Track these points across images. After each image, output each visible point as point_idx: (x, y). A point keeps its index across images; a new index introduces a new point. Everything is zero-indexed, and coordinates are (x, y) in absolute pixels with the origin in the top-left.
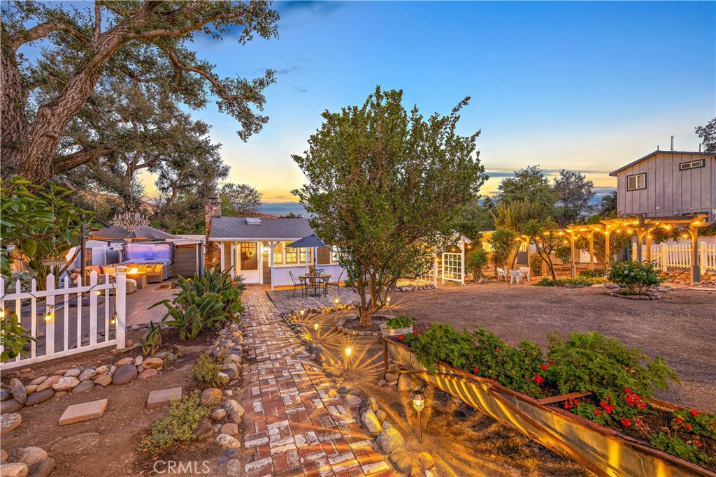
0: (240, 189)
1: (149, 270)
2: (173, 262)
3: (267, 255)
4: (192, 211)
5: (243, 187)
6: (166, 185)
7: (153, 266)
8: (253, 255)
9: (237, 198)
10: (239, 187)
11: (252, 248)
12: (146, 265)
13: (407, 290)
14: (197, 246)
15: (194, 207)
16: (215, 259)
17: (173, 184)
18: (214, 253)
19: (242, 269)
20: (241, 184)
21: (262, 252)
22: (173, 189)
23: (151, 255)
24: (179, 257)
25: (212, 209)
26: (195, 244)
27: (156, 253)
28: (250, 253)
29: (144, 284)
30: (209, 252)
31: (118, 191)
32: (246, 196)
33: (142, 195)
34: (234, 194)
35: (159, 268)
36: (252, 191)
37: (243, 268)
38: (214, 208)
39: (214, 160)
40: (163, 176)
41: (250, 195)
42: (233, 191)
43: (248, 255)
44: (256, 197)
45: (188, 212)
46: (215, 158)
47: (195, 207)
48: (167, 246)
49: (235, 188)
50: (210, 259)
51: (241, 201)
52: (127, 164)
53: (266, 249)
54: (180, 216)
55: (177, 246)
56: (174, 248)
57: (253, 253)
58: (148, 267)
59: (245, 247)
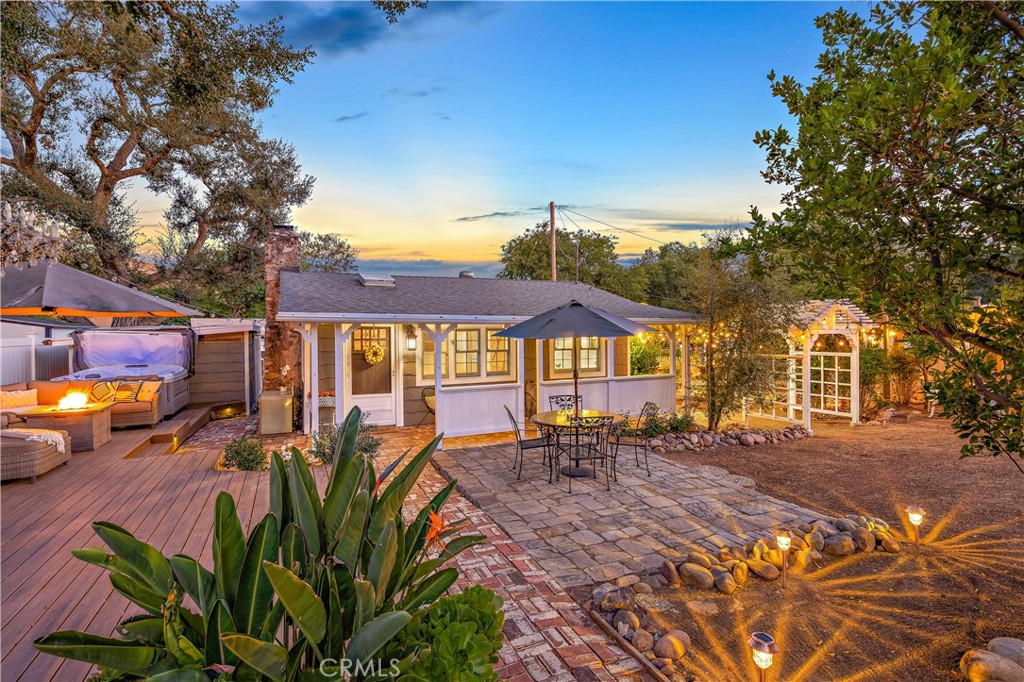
0: (321, 243)
1: (123, 395)
2: (192, 372)
3: (414, 357)
4: (237, 265)
5: (327, 239)
6: (186, 219)
7: (134, 385)
8: (380, 359)
9: (316, 256)
10: (320, 238)
11: (378, 340)
12: (117, 383)
13: (756, 443)
14: (247, 337)
15: (240, 258)
16: (287, 367)
17: (200, 217)
18: (285, 353)
19: (354, 392)
20: (323, 233)
21: (402, 351)
22: (200, 226)
23: (140, 357)
24: (203, 362)
25: (280, 251)
26: (243, 333)
27: (153, 353)
28: (375, 354)
29: (101, 434)
30: (274, 351)
31: (76, 220)
32: (333, 254)
33: (131, 230)
34: (311, 250)
35: (149, 391)
36: (341, 246)
37: (357, 389)
38: (286, 250)
39: (283, 162)
40: (182, 202)
41: (338, 252)
42: (310, 246)
43: (370, 357)
44: (348, 256)
45: (228, 269)
46: (285, 157)
47: (242, 258)
48: (179, 335)
49: (312, 239)
50: (276, 367)
51: (323, 263)
52: (101, 166)
53: (412, 343)
54: (212, 276)
55: (201, 337)
56: (195, 342)
57: (382, 352)
58: (120, 388)
59: (362, 340)
